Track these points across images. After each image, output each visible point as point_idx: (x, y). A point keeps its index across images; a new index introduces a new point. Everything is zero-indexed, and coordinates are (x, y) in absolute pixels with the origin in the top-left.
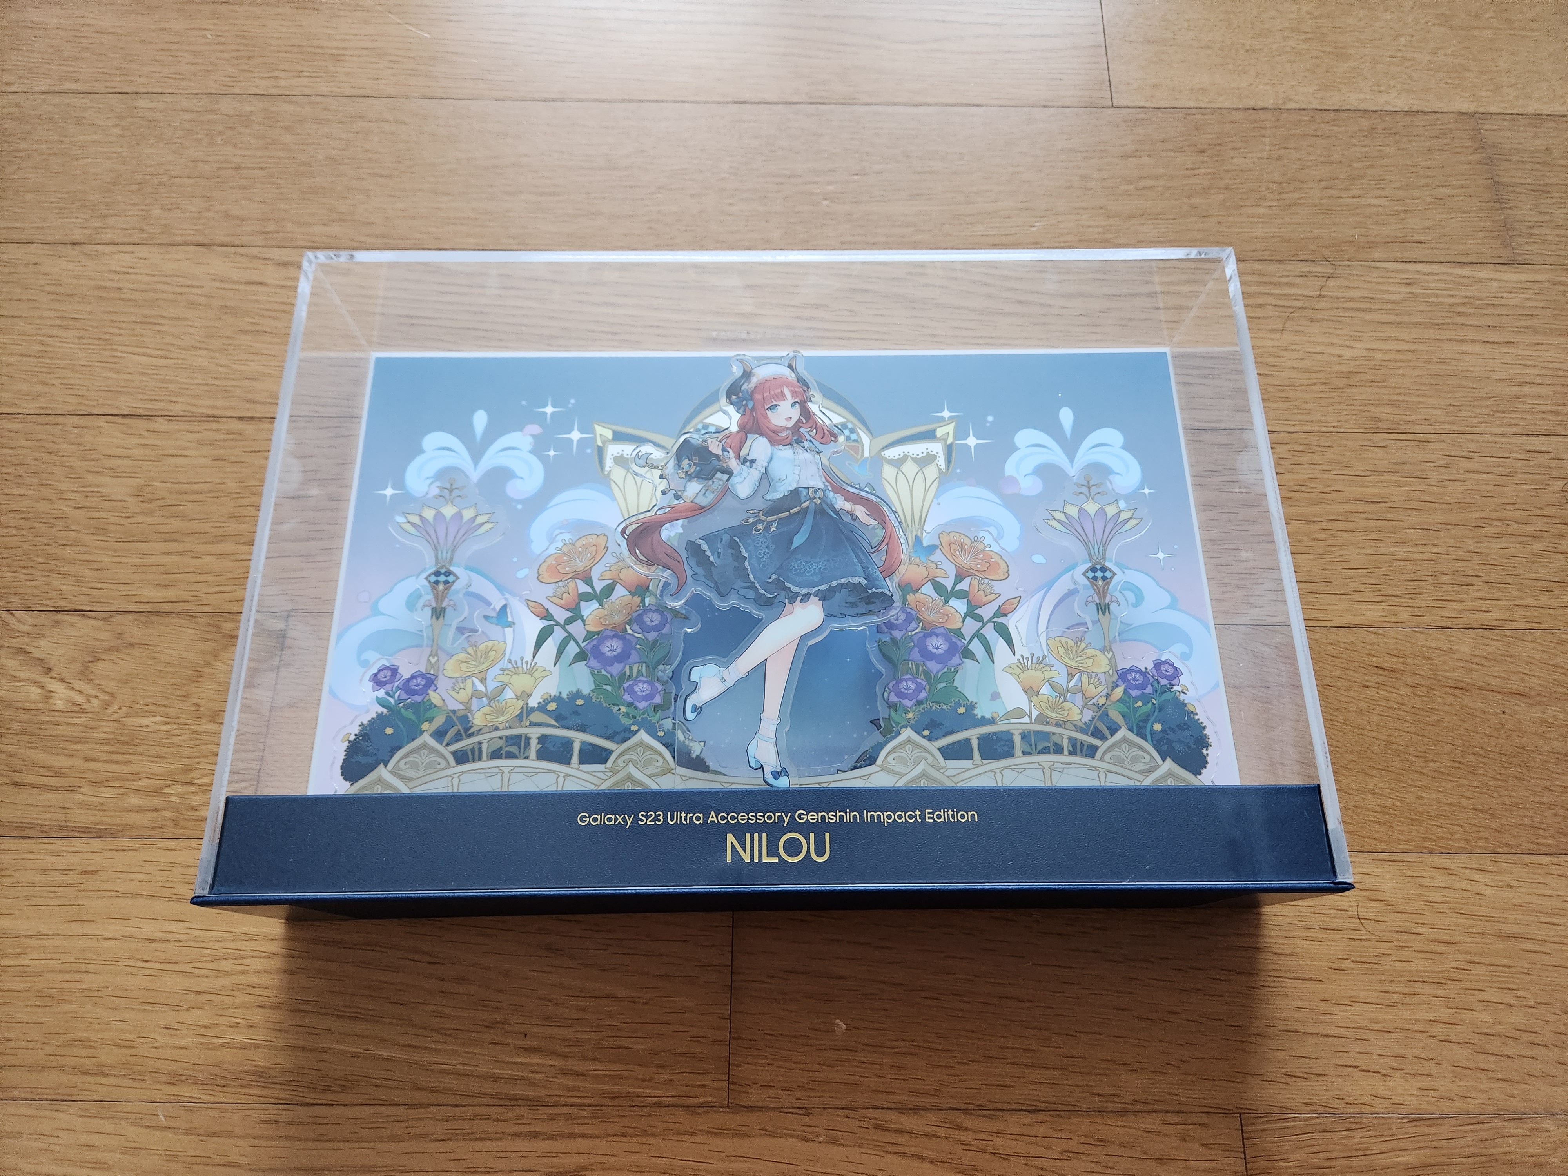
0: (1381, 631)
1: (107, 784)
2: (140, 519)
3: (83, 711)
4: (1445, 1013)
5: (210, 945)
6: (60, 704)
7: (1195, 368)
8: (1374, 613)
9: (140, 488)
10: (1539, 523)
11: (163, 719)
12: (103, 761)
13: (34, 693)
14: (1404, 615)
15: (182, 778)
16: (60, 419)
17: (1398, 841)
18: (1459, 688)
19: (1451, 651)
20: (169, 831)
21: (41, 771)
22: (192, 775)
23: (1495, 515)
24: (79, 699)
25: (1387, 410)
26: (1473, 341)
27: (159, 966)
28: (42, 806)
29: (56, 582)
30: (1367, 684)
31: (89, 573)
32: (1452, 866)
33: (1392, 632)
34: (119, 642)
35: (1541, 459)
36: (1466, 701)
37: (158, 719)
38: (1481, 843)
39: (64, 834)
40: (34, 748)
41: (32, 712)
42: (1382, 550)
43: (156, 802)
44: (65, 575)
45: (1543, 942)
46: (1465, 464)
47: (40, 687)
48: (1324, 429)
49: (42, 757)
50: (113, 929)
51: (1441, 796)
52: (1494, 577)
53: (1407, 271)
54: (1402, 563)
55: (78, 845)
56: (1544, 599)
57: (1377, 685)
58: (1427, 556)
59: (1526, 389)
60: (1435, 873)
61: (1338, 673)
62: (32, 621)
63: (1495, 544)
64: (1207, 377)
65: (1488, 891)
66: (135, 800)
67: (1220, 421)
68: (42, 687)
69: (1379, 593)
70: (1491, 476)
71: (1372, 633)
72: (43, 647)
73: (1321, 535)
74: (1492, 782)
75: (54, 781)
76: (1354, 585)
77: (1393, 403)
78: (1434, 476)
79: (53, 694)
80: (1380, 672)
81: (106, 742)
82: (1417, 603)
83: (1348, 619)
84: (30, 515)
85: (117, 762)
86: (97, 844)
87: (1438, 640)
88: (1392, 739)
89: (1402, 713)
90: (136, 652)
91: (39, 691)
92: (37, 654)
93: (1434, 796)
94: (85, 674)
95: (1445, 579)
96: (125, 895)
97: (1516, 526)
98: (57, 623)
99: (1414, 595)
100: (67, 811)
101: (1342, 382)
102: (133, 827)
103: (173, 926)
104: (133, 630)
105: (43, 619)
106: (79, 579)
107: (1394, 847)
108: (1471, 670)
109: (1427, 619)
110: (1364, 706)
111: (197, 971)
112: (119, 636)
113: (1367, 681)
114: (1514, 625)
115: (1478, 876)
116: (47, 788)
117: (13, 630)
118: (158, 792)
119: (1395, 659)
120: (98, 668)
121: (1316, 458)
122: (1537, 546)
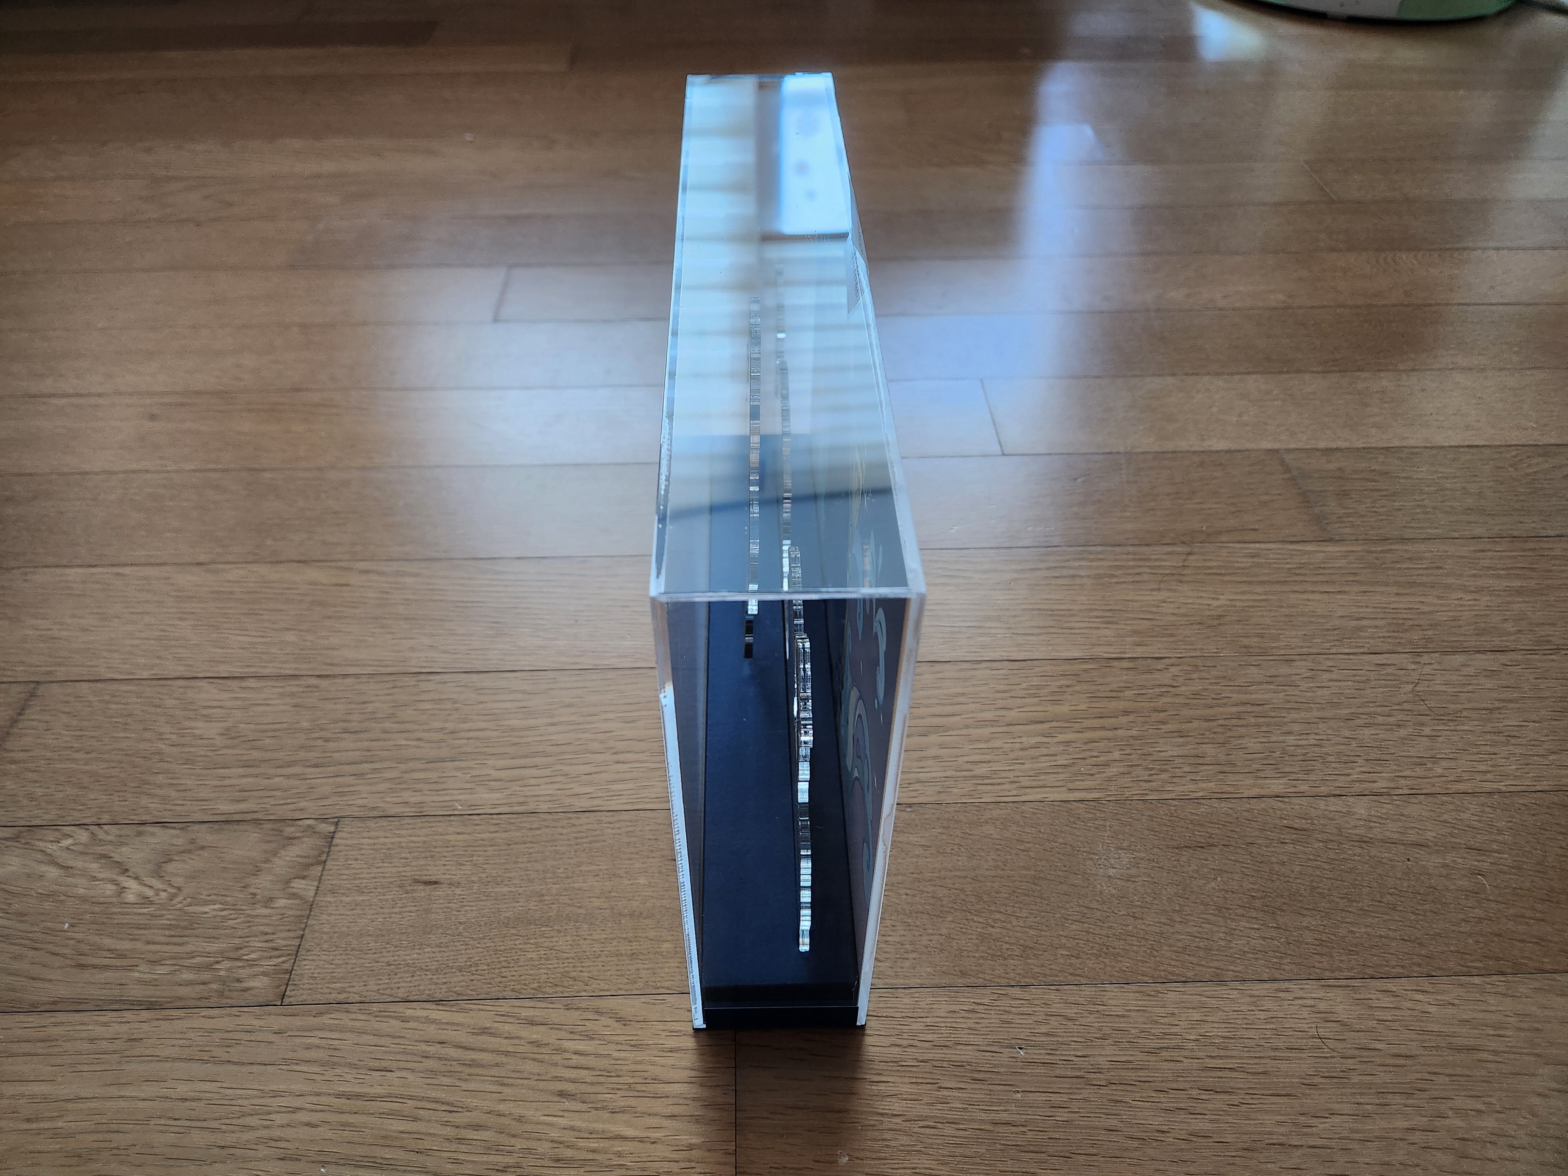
0: (1286, 800)
1: (162, 963)
2: (224, 751)
3: (152, 903)
4: (1419, 1121)
5: (240, 1102)
6: (130, 898)
7: (1097, 617)
8: (1277, 786)
9: (228, 729)
10: (1401, 716)
11: (221, 906)
12: (162, 944)
13: (110, 889)
14: (1304, 787)
15: (232, 955)
16: (169, 682)
17: (1340, 969)
18: (1363, 841)
19: (1349, 813)
20: (214, 1001)
21: (105, 954)
22: (242, 952)
23: (1361, 710)
24: (149, 893)
25: (1256, 639)
26: (1313, 592)
27: (188, 1123)
28: (101, 984)
29: (144, 801)
30: (1284, 841)
31: (174, 794)
32: (1394, 989)
33: (1297, 800)
34: (192, 847)
35: (1389, 670)
36: (1373, 852)
37: (217, 906)
38: (1416, 968)
39: (116, 1007)
40: (101, 935)
41: (106, 905)
42: (1274, 739)
43: (206, 976)
44: (153, 796)
45: (1495, 1052)
46: (1326, 676)
47: (114, 884)
48: (1206, 655)
49: (108, 942)
50: (150, 1090)
51: (1369, 930)
52: (1373, 756)
53: (1249, 548)
54: (1292, 748)
55: (128, 1015)
56: (1419, 771)
57: (1293, 842)
58: (1313, 742)
59: (1364, 623)
60: (1379, 995)
61: (1257, 833)
62: (118, 832)
63: (1367, 732)
64: (1108, 623)
65: (1433, 1009)
66: (187, 976)
67: (1125, 653)
68: (117, 885)
69: (1278, 771)
70: (1350, 683)
71: (1280, 801)
72: (124, 853)
73: (1220, 730)
74: (1413, 917)
75: (114, 962)
76: (1256, 766)
77: (1261, 636)
78: (1304, 685)
79: (125, 890)
80: (1293, 831)
81: (169, 927)
82: (1312, 777)
83: (1255, 792)
84: (130, 752)
85: (176, 944)
86: (145, 1015)
87: (1336, 805)
88: (1314, 884)
89: (1319, 863)
90: (205, 853)
91: (114, 887)
92: (117, 858)
93: (1363, 930)
94: (158, 873)
95: (1330, 758)
96: (166, 1059)
97: (1381, 718)
98: (140, 834)
99: (1308, 772)
100: (123, 987)
101: (1216, 622)
102: (180, 998)
103: (207, 1086)
104: (205, 835)
105: (127, 830)
106: (165, 799)
107: (1337, 974)
108: (1371, 827)
109: (1324, 790)
110: (1285, 859)
111: (224, 1127)
112: (192, 841)
113: (1284, 839)
114: (1400, 792)
115: (1420, 997)
116: (107, 967)
117: (100, 840)
118: (208, 967)
119: (1303, 821)
120: (170, 867)
121: (1204, 674)
122: (1403, 732)
